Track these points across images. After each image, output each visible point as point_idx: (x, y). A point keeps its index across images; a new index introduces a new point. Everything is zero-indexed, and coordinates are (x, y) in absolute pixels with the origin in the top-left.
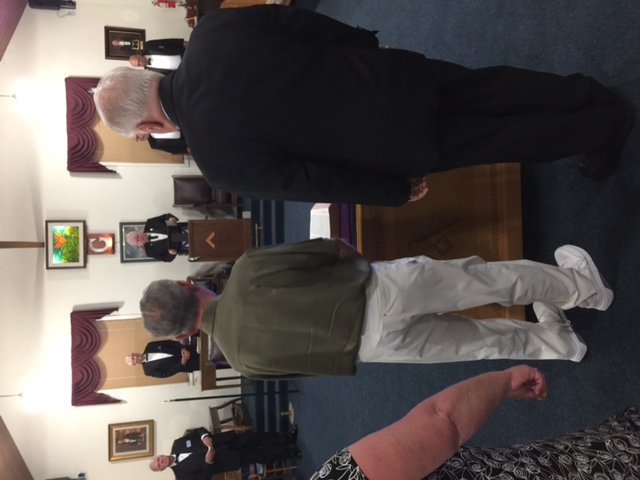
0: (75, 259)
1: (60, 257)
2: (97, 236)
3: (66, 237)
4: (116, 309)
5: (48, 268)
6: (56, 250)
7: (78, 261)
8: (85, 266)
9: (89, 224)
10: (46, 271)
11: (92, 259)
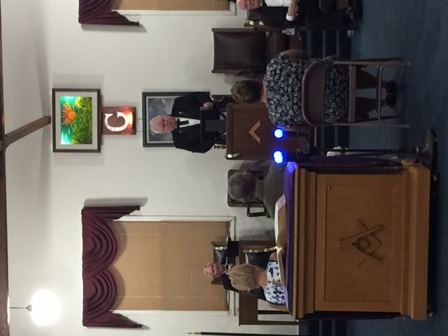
0: (88, 140)
1: (70, 136)
2: (114, 110)
3: (76, 110)
4: (138, 208)
5: (55, 150)
6: (65, 128)
7: (90, 142)
8: (99, 150)
9: (105, 94)
10: (53, 154)
11: (107, 140)
